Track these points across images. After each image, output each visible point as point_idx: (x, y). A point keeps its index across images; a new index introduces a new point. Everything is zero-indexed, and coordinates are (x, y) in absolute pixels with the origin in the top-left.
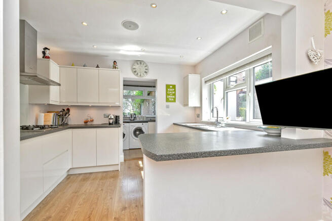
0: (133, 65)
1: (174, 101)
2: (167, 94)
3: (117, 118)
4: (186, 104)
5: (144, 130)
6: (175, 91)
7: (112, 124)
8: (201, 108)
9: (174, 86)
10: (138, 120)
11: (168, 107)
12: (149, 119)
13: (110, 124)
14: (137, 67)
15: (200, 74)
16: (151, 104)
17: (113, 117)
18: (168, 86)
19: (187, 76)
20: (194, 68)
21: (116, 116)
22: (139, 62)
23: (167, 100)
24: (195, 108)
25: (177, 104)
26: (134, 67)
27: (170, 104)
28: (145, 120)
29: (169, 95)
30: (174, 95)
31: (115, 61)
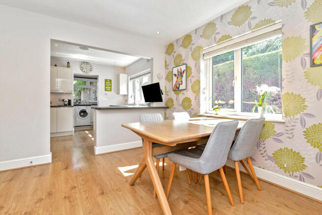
0: (81, 65)
1: (111, 90)
2: (105, 86)
3: (69, 101)
4: (118, 93)
5: (87, 111)
6: (111, 84)
7: (66, 105)
8: (127, 95)
9: (110, 81)
10: (82, 104)
11: (106, 94)
12: (92, 104)
13: (65, 105)
14: (83, 65)
15: (127, 74)
16: (92, 92)
17: (67, 101)
18: (106, 81)
19: (119, 75)
20: (124, 69)
21: (69, 100)
22: (86, 63)
23: (106, 90)
24: (125, 95)
25: (113, 92)
26: (82, 66)
27: (107, 92)
28: (88, 104)
29: (107, 86)
30: (111, 86)
31: (68, 62)
